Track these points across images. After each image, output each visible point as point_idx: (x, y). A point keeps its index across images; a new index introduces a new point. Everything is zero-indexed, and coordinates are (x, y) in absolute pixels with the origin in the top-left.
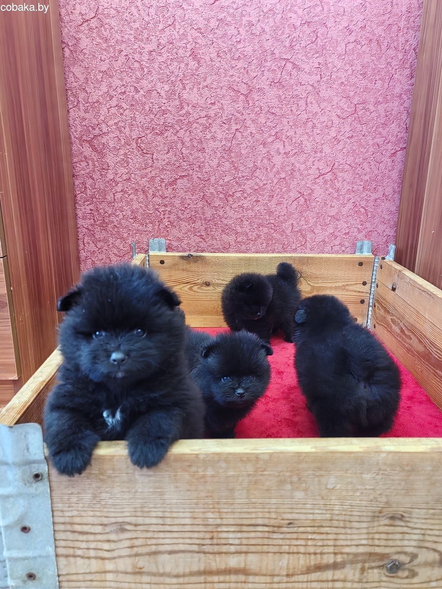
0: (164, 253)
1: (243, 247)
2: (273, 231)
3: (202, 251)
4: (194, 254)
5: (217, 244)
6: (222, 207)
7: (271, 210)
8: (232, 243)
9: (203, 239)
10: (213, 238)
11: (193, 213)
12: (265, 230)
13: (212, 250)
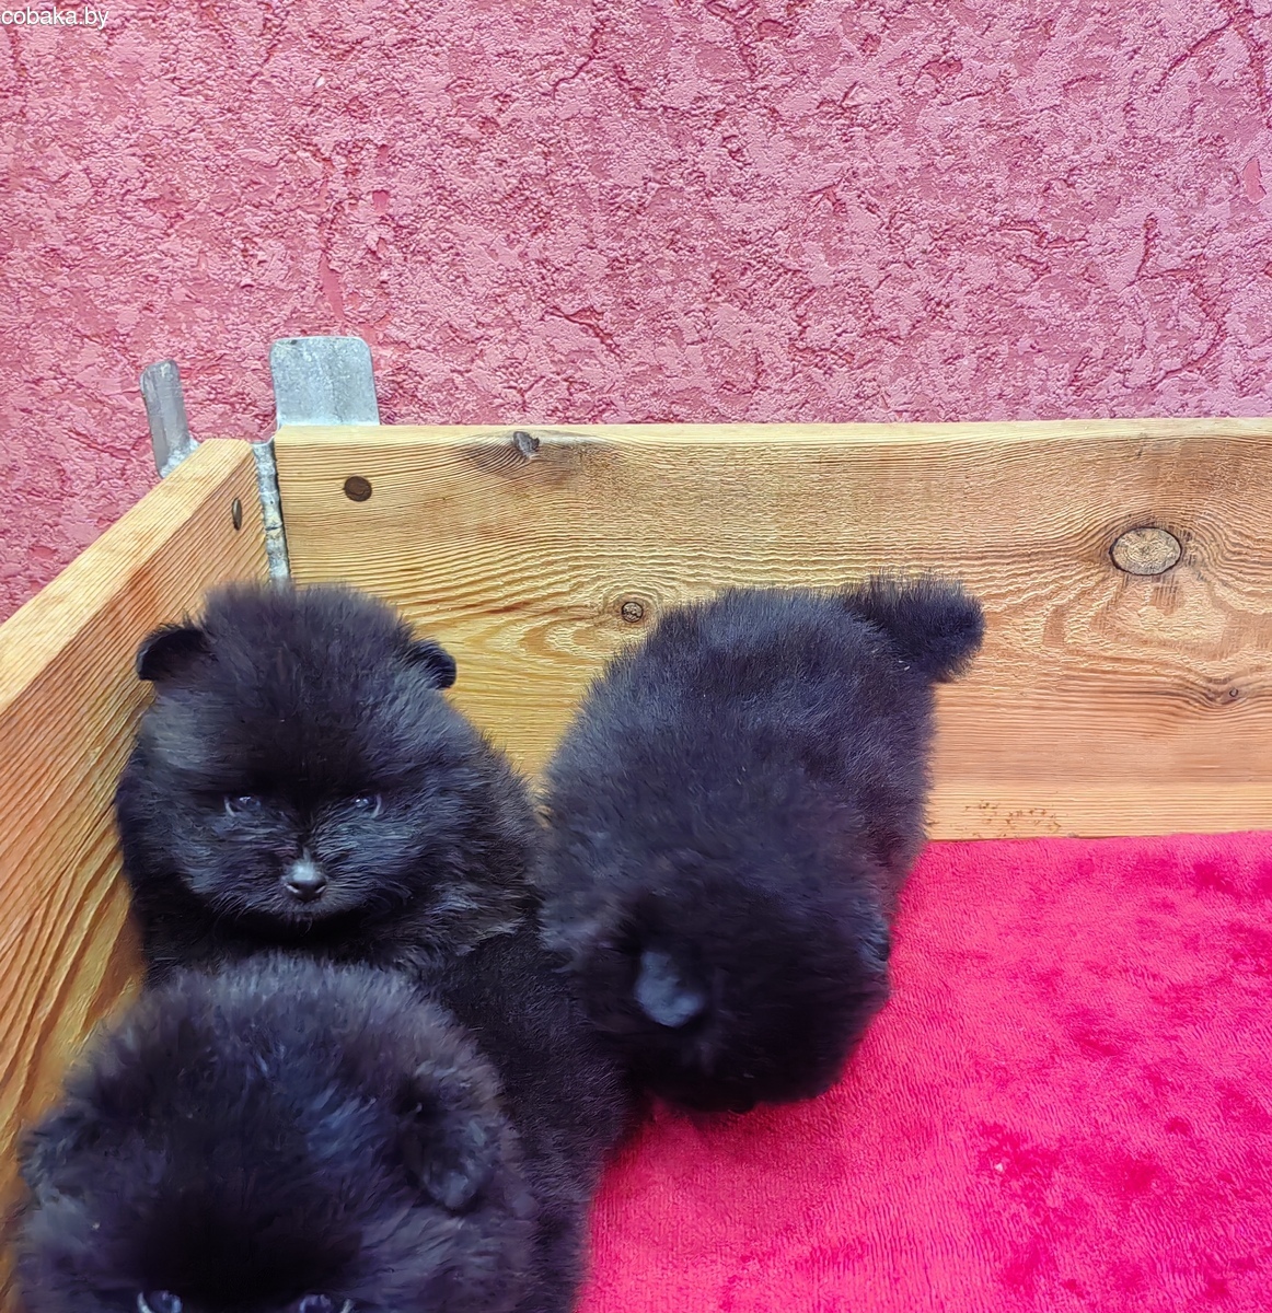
0: (366, 430)
1: (841, 384)
2: (1023, 274)
3: (597, 413)
4: (551, 433)
5: (684, 364)
6: (719, 116)
7: (1026, 130)
8: (777, 355)
9: (598, 333)
10: (661, 325)
11: (533, 161)
12: (980, 269)
13: (656, 406)
